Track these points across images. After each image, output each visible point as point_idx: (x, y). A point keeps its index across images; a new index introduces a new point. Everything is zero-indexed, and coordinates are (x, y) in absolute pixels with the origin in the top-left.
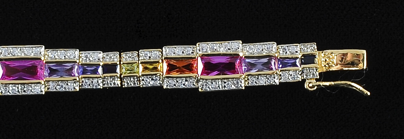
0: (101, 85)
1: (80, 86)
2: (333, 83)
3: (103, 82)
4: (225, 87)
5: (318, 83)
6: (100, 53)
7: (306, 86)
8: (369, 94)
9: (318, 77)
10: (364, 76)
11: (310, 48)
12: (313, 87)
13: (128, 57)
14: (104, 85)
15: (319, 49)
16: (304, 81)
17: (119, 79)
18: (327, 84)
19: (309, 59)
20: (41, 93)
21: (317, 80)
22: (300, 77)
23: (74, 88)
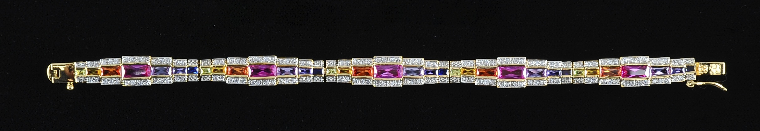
0: (560, 82)
1: (547, 83)
2: (704, 83)
3: (561, 80)
4: (638, 85)
5: (695, 83)
6: (560, 62)
7: (687, 85)
8: (726, 90)
9: (695, 79)
10: (725, 81)
11: (691, 61)
12: (692, 85)
13: (577, 65)
14: (562, 82)
15: (696, 62)
16: (686, 81)
17: (572, 79)
18: (701, 83)
19: (690, 69)
20: (524, 87)
21: (695, 81)
22: (684, 79)
23: (544, 84)
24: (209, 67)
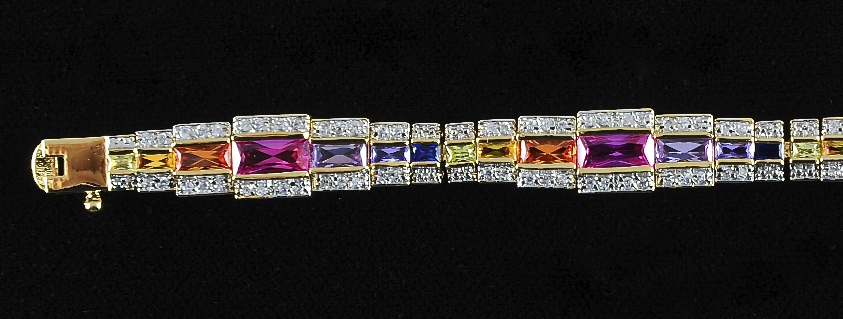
24: (471, 143)
